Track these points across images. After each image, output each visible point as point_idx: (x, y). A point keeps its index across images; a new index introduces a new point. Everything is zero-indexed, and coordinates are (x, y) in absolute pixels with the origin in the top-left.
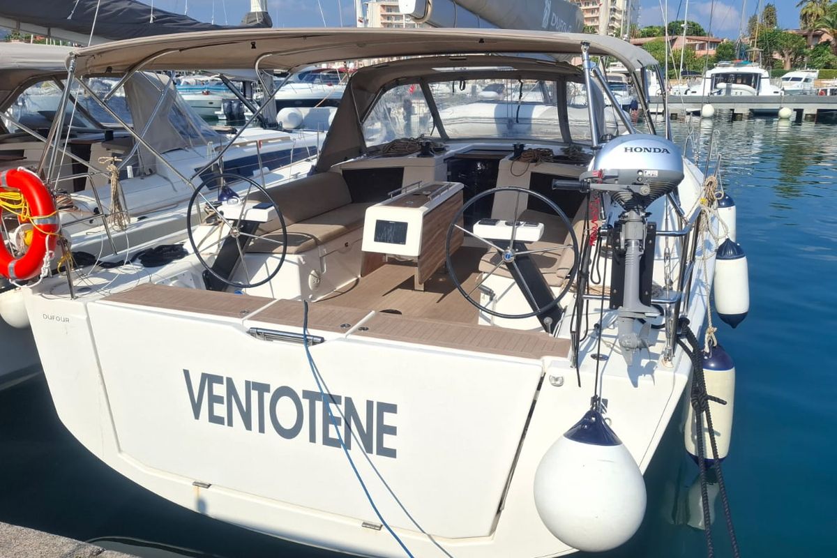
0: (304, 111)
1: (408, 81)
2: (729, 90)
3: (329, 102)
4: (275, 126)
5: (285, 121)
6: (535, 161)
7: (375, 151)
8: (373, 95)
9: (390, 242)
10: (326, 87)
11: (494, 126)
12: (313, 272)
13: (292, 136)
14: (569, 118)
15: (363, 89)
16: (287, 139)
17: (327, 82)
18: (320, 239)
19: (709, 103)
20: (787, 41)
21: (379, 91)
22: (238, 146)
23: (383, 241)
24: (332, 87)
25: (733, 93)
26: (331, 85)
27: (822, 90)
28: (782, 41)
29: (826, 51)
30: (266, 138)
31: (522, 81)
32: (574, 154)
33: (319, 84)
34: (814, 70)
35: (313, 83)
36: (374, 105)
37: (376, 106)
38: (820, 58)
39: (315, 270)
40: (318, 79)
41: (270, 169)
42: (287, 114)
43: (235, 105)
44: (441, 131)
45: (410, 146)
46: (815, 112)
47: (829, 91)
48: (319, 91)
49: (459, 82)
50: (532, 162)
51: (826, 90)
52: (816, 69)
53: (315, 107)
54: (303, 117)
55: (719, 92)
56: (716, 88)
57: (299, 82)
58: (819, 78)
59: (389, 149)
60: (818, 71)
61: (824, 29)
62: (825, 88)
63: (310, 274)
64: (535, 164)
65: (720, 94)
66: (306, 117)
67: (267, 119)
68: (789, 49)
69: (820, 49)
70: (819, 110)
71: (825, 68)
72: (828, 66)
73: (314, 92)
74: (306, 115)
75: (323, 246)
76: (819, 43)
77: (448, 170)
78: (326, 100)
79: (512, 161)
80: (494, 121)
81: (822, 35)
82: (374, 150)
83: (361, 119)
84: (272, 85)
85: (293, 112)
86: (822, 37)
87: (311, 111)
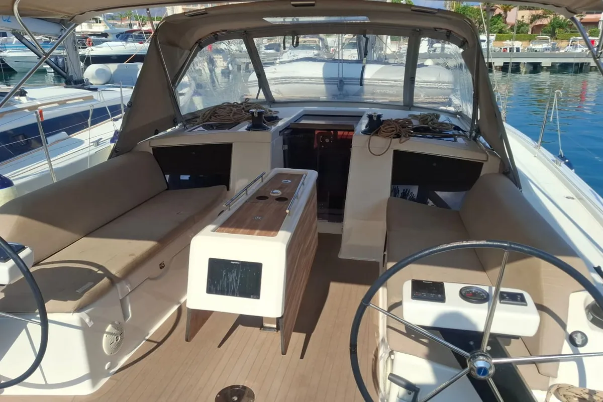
0: (113, 67)
1: (229, 35)
2: (443, 49)
3: (137, 58)
4: (80, 83)
5: (93, 78)
6: (398, 136)
7: (193, 119)
8: (187, 52)
9: (233, 294)
10: (137, 45)
11: (323, 86)
12: (109, 328)
13: (95, 95)
14: (416, 79)
15: (173, 44)
16: (90, 98)
17: (139, 40)
18: (117, 275)
19: (430, 58)
20: (474, 13)
21: (193, 47)
22: (27, 110)
23: (222, 292)
24: (142, 45)
25: (446, 50)
26: (141, 43)
27: (504, 48)
28: (470, 14)
29: (499, 21)
30: (63, 99)
31: (367, 36)
32: (434, 124)
33: (131, 42)
34: (493, 34)
35: (126, 42)
36: (189, 65)
37: (192, 65)
38: (496, 26)
39: (113, 323)
40: (131, 38)
41: (69, 134)
42: (95, 70)
43: (60, 60)
44: (267, 92)
45: (235, 114)
46: (502, 64)
47: (508, 49)
48: (131, 49)
49: (291, 37)
50: (394, 138)
51: (506, 49)
52: (494, 33)
53: (124, 63)
54: (112, 73)
55: (435, 51)
56: (432, 47)
57: (116, 41)
58: (496, 40)
59: (210, 118)
60: (495, 35)
61: (497, 5)
62: (506, 47)
63: (104, 332)
64: (397, 140)
65: (435, 52)
66: (114, 72)
67: (72, 76)
68: (476, 20)
69: (495, 20)
70: (505, 63)
71: (499, 33)
72: (501, 31)
73: (128, 49)
74: (115, 70)
75: (124, 282)
76: (494, 15)
77: (284, 144)
78: (136, 56)
79: (367, 137)
80: (322, 81)
81: (495, 10)
82: (190, 117)
83: (174, 83)
84: (74, 42)
85: (101, 68)
86: (496, 11)
87: (118, 66)
